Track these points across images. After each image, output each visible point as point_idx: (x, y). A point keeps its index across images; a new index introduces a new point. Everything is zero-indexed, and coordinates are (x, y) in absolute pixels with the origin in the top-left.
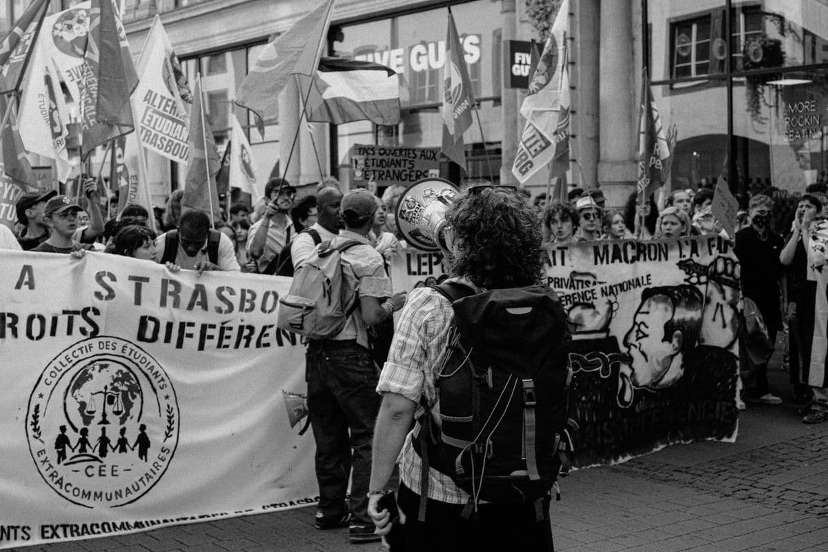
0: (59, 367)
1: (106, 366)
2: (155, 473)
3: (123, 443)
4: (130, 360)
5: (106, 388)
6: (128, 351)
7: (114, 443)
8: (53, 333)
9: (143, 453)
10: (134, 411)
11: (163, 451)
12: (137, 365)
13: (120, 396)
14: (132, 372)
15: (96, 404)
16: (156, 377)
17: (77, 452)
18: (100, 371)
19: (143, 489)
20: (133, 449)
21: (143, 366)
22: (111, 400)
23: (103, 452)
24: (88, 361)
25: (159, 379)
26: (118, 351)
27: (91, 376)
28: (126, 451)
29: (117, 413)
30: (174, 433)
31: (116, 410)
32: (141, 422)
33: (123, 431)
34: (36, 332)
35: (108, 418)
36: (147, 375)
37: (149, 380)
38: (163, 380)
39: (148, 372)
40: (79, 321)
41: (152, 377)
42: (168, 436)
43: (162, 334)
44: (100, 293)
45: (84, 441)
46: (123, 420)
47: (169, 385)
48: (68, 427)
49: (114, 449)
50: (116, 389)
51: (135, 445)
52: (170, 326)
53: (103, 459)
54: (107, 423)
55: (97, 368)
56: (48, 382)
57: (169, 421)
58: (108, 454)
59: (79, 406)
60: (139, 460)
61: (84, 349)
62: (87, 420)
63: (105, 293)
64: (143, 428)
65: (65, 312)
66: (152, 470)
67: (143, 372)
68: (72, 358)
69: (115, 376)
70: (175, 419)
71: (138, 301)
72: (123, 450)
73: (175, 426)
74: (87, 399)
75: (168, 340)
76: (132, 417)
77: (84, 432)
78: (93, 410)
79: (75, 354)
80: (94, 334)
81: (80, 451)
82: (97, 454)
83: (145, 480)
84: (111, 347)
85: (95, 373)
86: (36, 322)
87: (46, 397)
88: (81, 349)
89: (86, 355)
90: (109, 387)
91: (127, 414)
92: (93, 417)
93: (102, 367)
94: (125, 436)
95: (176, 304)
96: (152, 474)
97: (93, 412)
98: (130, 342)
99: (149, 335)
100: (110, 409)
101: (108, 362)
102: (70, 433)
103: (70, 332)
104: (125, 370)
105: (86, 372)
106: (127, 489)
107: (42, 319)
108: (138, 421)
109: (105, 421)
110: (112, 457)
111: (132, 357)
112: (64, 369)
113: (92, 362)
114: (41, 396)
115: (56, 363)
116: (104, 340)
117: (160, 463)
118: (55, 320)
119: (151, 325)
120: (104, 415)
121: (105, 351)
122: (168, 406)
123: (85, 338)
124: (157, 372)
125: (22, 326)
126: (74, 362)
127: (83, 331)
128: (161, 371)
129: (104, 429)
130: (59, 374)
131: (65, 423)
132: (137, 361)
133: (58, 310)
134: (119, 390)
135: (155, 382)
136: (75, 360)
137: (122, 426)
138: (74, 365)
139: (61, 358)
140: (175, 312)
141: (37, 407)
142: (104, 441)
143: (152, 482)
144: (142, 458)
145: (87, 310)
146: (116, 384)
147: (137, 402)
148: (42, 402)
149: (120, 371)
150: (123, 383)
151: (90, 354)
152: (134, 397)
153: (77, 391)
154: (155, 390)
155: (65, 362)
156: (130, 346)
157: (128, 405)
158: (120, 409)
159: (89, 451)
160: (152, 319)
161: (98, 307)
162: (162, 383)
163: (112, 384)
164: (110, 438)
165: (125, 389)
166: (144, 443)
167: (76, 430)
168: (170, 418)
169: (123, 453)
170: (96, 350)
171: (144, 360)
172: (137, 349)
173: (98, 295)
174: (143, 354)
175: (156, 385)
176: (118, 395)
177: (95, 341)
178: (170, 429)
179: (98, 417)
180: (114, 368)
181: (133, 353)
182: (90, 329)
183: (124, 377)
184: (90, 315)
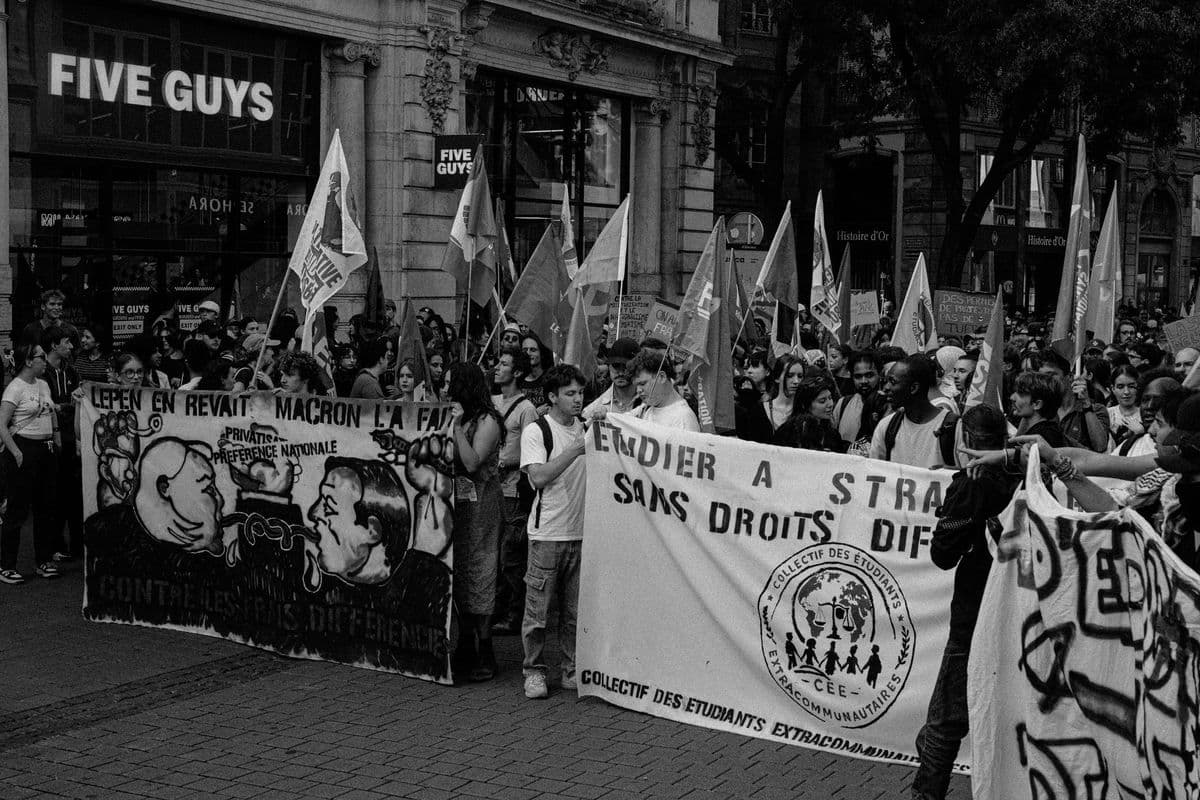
0: (788, 571)
1: (837, 576)
2: (882, 703)
3: (852, 663)
4: (864, 571)
5: (835, 599)
6: (860, 561)
7: (843, 661)
8: (784, 535)
9: (872, 678)
10: (867, 629)
11: (894, 680)
12: (871, 577)
13: (850, 611)
14: (865, 585)
15: (826, 615)
16: (890, 593)
17: (804, 663)
18: (829, 581)
19: (871, 718)
20: (862, 672)
21: (876, 579)
22: (840, 614)
23: (830, 669)
24: (818, 568)
25: (893, 594)
26: (851, 561)
27: (820, 585)
28: (854, 673)
29: (848, 628)
30: (908, 659)
31: (846, 624)
32: (874, 643)
33: (854, 650)
34: (768, 532)
35: (838, 633)
36: (880, 589)
37: (883, 596)
38: (897, 596)
39: (882, 586)
40: (810, 525)
41: (886, 593)
42: (901, 662)
43: (896, 542)
44: (835, 496)
45: (810, 653)
46: (854, 638)
47: (903, 604)
48: (795, 635)
49: (842, 668)
50: (845, 602)
51: (865, 668)
52: (904, 530)
53: (830, 676)
54: (838, 637)
55: (827, 577)
56: (777, 585)
57: (904, 646)
58: (835, 672)
59: (807, 614)
60: (867, 684)
61: (814, 555)
62: (816, 630)
63: (841, 496)
64: (876, 649)
65: (797, 514)
66: (879, 699)
67: (876, 585)
68: (801, 563)
69: (846, 588)
70: (910, 643)
71: (872, 504)
72: (852, 670)
73: (909, 651)
74: (815, 609)
75: (902, 548)
76: (864, 636)
77: (812, 643)
78: (822, 621)
79: (804, 560)
80: (826, 540)
81: (807, 662)
82: (823, 669)
83: (872, 707)
84: (843, 556)
85: (824, 582)
86: (769, 522)
87: (775, 600)
88: (810, 554)
89: (815, 562)
90: (838, 600)
91: (859, 631)
92: (823, 629)
93: (832, 576)
94: (856, 655)
95: (912, 507)
96: (879, 704)
97: (823, 624)
98: (863, 551)
99: (883, 542)
100: (839, 623)
101: (839, 572)
102: (796, 640)
103: (800, 536)
104: (858, 582)
105: (814, 580)
106: (855, 714)
107: (775, 518)
108: (871, 641)
109: (835, 635)
110: (840, 676)
111: (864, 568)
112: (792, 574)
113: (822, 570)
114: (770, 598)
115: (785, 567)
116: (836, 547)
117: (889, 692)
118: (787, 520)
119: (885, 529)
120: (835, 629)
121: (836, 559)
122: (904, 629)
123: (815, 543)
124: (891, 587)
125: (756, 523)
126: (802, 568)
127: (813, 535)
128: (895, 587)
129: (833, 644)
130: (787, 579)
131: (791, 629)
132: (871, 573)
133: (789, 510)
134: (849, 604)
135: (889, 598)
136: (804, 566)
137: (853, 644)
138: (803, 571)
139: (791, 563)
140: (911, 514)
141: (766, 608)
142: (832, 656)
143: (880, 711)
144: (870, 684)
145: (819, 513)
146: (846, 597)
147: (868, 619)
148: (771, 605)
149: (852, 583)
150: (853, 596)
151: (820, 561)
152: (865, 614)
153: (804, 599)
154: (888, 609)
155: (794, 567)
156: (863, 555)
157: (860, 623)
158: (851, 625)
159: (816, 665)
160: (887, 523)
161: (832, 512)
162: (896, 600)
163: (842, 597)
164: (839, 655)
165: (856, 603)
166: (874, 666)
167: (802, 640)
168: (905, 641)
169: (851, 674)
170: (826, 557)
171: (877, 573)
172: (869, 559)
173: (834, 498)
174: (876, 565)
175: (890, 603)
176: (847, 609)
177: (826, 548)
178: (904, 654)
179: (828, 630)
180: (845, 579)
181: (866, 563)
182: (821, 534)
183: (856, 590)
184: (823, 518)
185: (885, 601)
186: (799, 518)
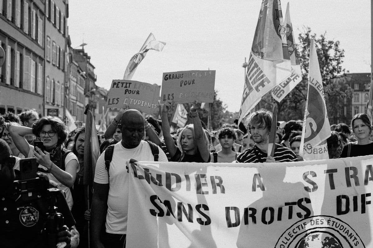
0: (285, 241)
1: (317, 236)
4: (333, 229)
6: (331, 223)
8: (279, 219)
12: (338, 231)
14: (336, 237)
16: (351, 238)
18: (312, 240)
21: (341, 232)
24: (304, 234)
25: (353, 238)
26: (325, 225)
27: (306, 244)
34: (268, 219)
36: (345, 237)
37: (347, 241)
38: (355, 239)
39: (346, 235)
40: (296, 209)
41: (348, 238)
43: (352, 207)
47: (360, 241)
52: (355, 198)
55: (311, 238)
61: (300, 227)
63: (311, 186)
65: (287, 204)
67: (342, 235)
68: (293, 234)
69: (324, 242)
71: (333, 186)
75: (355, 209)
79: (295, 231)
80: (307, 216)
84: (320, 223)
85: (310, 242)
86: (268, 212)
88: (298, 227)
89: (302, 231)
93: (314, 237)
95: (357, 183)
99: (344, 209)
101: (318, 233)
103: (290, 217)
104: (331, 237)
105: (303, 242)
107: (272, 210)
111: (334, 227)
112: (289, 242)
113: (307, 234)
115: (283, 239)
116: (314, 219)
118: (280, 209)
119: (344, 201)
121: (315, 226)
123: (301, 219)
124: (351, 234)
125: (259, 215)
126: (294, 237)
127: (299, 215)
133: (281, 203)
135: (351, 241)
136: (295, 235)
139: (286, 235)
140: (358, 188)
145: (301, 200)
149: (328, 238)
150: (329, 246)
151: (305, 229)
155: (288, 237)
156: (332, 219)
160: (344, 197)
161: (309, 198)
162: (355, 241)
170: (309, 226)
171: (342, 228)
172: (336, 221)
173: (307, 189)
177: (308, 221)
180: (322, 237)
181: (335, 224)
182: (304, 213)
183: (331, 242)
184: (304, 203)
185: (349, 243)
186: (288, 206)
